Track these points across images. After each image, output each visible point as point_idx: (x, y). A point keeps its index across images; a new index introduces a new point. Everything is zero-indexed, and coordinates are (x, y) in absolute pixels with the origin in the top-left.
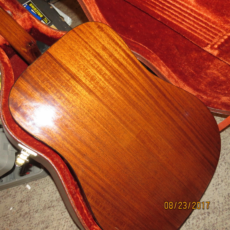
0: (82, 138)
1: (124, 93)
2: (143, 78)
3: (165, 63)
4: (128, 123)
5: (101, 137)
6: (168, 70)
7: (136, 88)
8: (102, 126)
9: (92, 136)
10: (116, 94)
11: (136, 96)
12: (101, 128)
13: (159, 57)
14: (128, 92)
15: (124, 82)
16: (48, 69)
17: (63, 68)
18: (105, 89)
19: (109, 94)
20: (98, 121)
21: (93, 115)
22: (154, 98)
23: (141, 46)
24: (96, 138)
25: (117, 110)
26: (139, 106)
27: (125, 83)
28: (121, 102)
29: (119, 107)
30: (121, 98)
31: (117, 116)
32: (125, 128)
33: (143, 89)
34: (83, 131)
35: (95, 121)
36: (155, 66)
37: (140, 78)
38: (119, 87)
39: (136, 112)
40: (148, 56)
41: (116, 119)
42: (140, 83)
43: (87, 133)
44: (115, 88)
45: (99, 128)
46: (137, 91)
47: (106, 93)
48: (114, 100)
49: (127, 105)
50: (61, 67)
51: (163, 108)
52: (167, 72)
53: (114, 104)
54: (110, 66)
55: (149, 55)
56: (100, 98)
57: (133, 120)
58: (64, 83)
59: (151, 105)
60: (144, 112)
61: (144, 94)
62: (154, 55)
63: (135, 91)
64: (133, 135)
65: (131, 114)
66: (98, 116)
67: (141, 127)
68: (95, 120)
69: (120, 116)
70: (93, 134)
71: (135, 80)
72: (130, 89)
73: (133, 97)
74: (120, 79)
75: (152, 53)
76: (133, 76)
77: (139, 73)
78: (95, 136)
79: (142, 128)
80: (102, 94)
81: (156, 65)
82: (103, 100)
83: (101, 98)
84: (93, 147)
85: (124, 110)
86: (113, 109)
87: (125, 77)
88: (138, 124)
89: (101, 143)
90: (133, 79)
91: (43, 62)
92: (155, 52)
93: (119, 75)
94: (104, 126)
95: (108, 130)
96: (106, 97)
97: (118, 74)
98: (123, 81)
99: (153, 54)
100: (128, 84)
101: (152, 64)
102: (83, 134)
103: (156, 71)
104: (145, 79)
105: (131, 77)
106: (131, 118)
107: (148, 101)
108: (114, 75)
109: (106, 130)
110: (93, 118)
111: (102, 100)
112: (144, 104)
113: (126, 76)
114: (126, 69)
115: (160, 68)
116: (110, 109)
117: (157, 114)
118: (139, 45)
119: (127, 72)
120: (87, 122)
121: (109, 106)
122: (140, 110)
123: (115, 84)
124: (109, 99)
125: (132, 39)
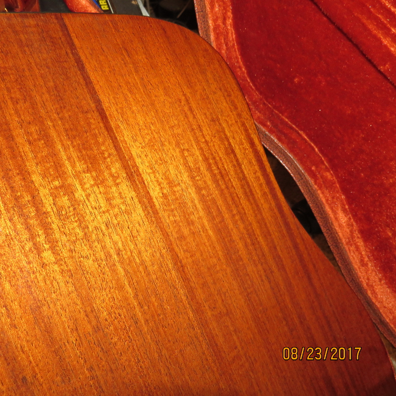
0: (45, 308)
1: (220, 222)
2: (271, 209)
3: (350, 204)
4: (209, 313)
5: (116, 329)
6: (352, 225)
7: (250, 224)
8: (130, 290)
9: (83, 315)
10: (199, 214)
11: (246, 245)
12: (126, 299)
13: (340, 183)
14: (231, 226)
15: (227, 195)
16: (40, 52)
17: (82, 74)
18: (176, 186)
19: (182, 205)
20: (125, 270)
21: (115, 243)
22: (286, 273)
23: (305, 139)
24: (97, 329)
25: (190, 260)
26: (248, 275)
27: (229, 199)
28: (207, 244)
29: (198, 255)
30: (211, 233)
31: (186, 279)
32: (197, 329)
33: (265, 236)
34: (62, 284)
35: (114, 265)
36: (324, 200)
37: (265, 206)
38: (214, 201)
39: (237, 292)
40: (313, 168)
41: (179, 286)
42: (263, 219)
43: (74, 295)
44: (202, 199)
45: (117, 294)
46: (251, 234)
47: (177, 199)
48: (190, 229)
49: (219, 259)
50: (80, 70)
51: (301, 308)
52: (348, 228)
53: (188, 240)
54: (206, 140)
55: (317, 167)
56: (154, 206)
57: (225, 311)
58: (69, 110)
59: (277, 287)
60: (257, 299)
61: (266, 249)
62: (328, 174)
63: (248, 230)
64: (215, 362)
65: (224, 290)
66: (129, 253)
67: (241, 344)
68: (117, 264)
69: (193, 285)
70: (89, 309)
71: (254, 205)
72: (236, 222)
73: (240, 245)
74: (220, 183)
75: (326, 166)
76: (251, 191)
77: (265, 194)
78: (97, 318)
79: (243, 348)
80: (165, 196)
81: (327, 200)
82: (161, 213)
83: (158, 207)
84: (70, 357)
85: (209, 269)
86: (181, 255)
87: (233, 186)
88: (235, 331)
89: (106, 352)
90: (249, 200)
91: (34, 29)
92: (334, 167)
93: (220, 173)
94: (136, 296)
95: (144, 313)
96: (172, 211)
97: (218, 168)
98: (226, 191)
99: (327, 170)
100: (237, 206)
101: (319, 192)
102: (54, 295)
103: (322, 214)
104: (275, 213)
105: (245, 193)
106: (220, 302)
107: (272, 272)
108: (210, 165)
109: (137, 309)
110: (112, 252)
111: (158, 213)
112: (261, 276)
113: (235, 182)
114: (240, 168)
115: (335, 213)
116: (172, 250)
117: (285, 319)
118: (300, 135)
119: (241, 175)
120: (87, 257)
121: (171, 238)
122: (249, 291)
123: (205, 188)
124: (178, 218)
125: (287, 117)
